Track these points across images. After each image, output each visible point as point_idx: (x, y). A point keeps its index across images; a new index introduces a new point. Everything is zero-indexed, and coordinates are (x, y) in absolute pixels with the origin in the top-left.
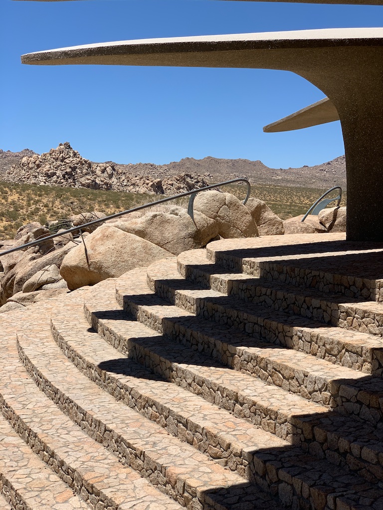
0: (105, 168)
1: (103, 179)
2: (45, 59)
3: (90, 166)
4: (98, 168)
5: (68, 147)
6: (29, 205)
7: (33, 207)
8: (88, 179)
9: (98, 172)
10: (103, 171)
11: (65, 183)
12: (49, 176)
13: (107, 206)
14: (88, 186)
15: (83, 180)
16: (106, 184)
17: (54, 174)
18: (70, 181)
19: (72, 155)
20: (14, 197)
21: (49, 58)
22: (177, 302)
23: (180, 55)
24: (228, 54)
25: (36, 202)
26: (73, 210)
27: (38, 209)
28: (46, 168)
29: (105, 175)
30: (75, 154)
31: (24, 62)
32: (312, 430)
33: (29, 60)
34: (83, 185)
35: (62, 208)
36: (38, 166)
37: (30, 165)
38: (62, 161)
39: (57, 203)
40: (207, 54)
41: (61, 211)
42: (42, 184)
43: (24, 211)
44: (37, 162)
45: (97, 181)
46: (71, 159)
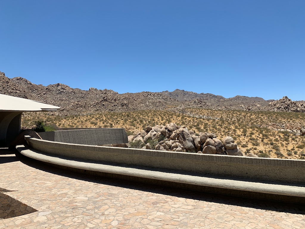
0: (303, 104)
1: (300, 108)
3: (295, 104)
4: (300, 104)
5: (286, 97)
8: (294, 109)
9: (300, 106)
10: (302, 106)
11: (285, 110)
12: (278, 108)
14: (294, 111)
15: (292, 109)
16: (302, 110)
17: (281, 107)
18: (287, 109)
19: (288, 100)
28: (278, 105)
34: (292, 111)
36: (275, 105)
37: (272, 105)
38: (284, 103)
42: (276, 111)
45: (298, 109)
46: (287, 102)
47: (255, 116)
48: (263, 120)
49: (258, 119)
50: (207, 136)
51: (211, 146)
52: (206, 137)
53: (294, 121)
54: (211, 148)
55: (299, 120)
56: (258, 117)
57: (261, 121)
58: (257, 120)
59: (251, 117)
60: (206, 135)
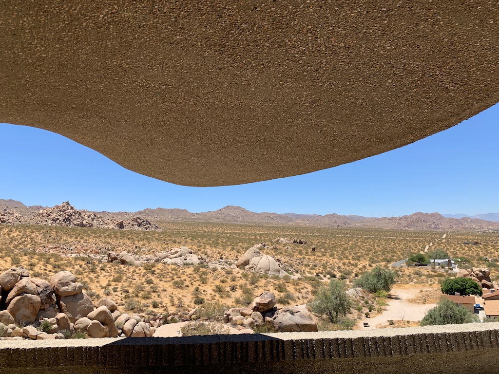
0: (90, 215)
1: (87, 221)
3: (80, 214)
4: (86, 215)
5: (68, 204)
8: (78, 222)
9: (86, 217)
10: (88, 217)
11: (64, 224)
12: (54, 220)
14: (78, 225)
15: (75, 222)
16: (89, 224)
17: (58, 219)
18: (67, 222)
19: (70, 208)
28: (53, 216)
29: (90, 219)
30: (72, 208)
34: (75, 225)
36: (49, 215)
37: (44, 215)
38: (63, 212)
42: (50, 225)
44: (48, 213)
45: (84, 222)
46: (69, 210)
47: (19, 234)
48: (36, 240)
49: (26, 239)
50: (17, 275)
51: (29, 295)
52: (15, 277)
53: (86, 240)
54: (30, 299)
55: (93, 239)
56: (25, 234)
57: (32, 241)
58: (23, 239)
59: (11, 236)
60: (15, 272)
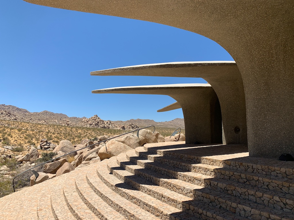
2: (99, 92)
3: (103, 121)
5: (97, 116)
6: (84, 133)
7: (86, 134)
8: (103, 126)
9: (106, 123)
10: (107, 123)
11: (95, 127)
12: (90, 125)
13: (108, 133)
15: (101, 126)
16: (108, 127)
17: (92, 124)
18: (97, 126)
20: (80, 131)
21: (100, 92)
22: (138, 164)
23: (138, 91)
24: (152, 91)
25: (87, 133)
26: (98, 135)
27: (87, 134)
28: (90, 122)
29: (108, 124)
30: (99, 118)
31: (93, 93)
32: (189, 206)
33: (94, 92)
34: (101, 127)
35: (94, 134)
36: (88, 122)
37: (85, 122)
38: (95, 120)
39: (93, 133)
40: (146, 91)
41: (94, 135)
42: (88, 127)
43: (83, 135)
45: (105, 126)
46: (97, 120)
